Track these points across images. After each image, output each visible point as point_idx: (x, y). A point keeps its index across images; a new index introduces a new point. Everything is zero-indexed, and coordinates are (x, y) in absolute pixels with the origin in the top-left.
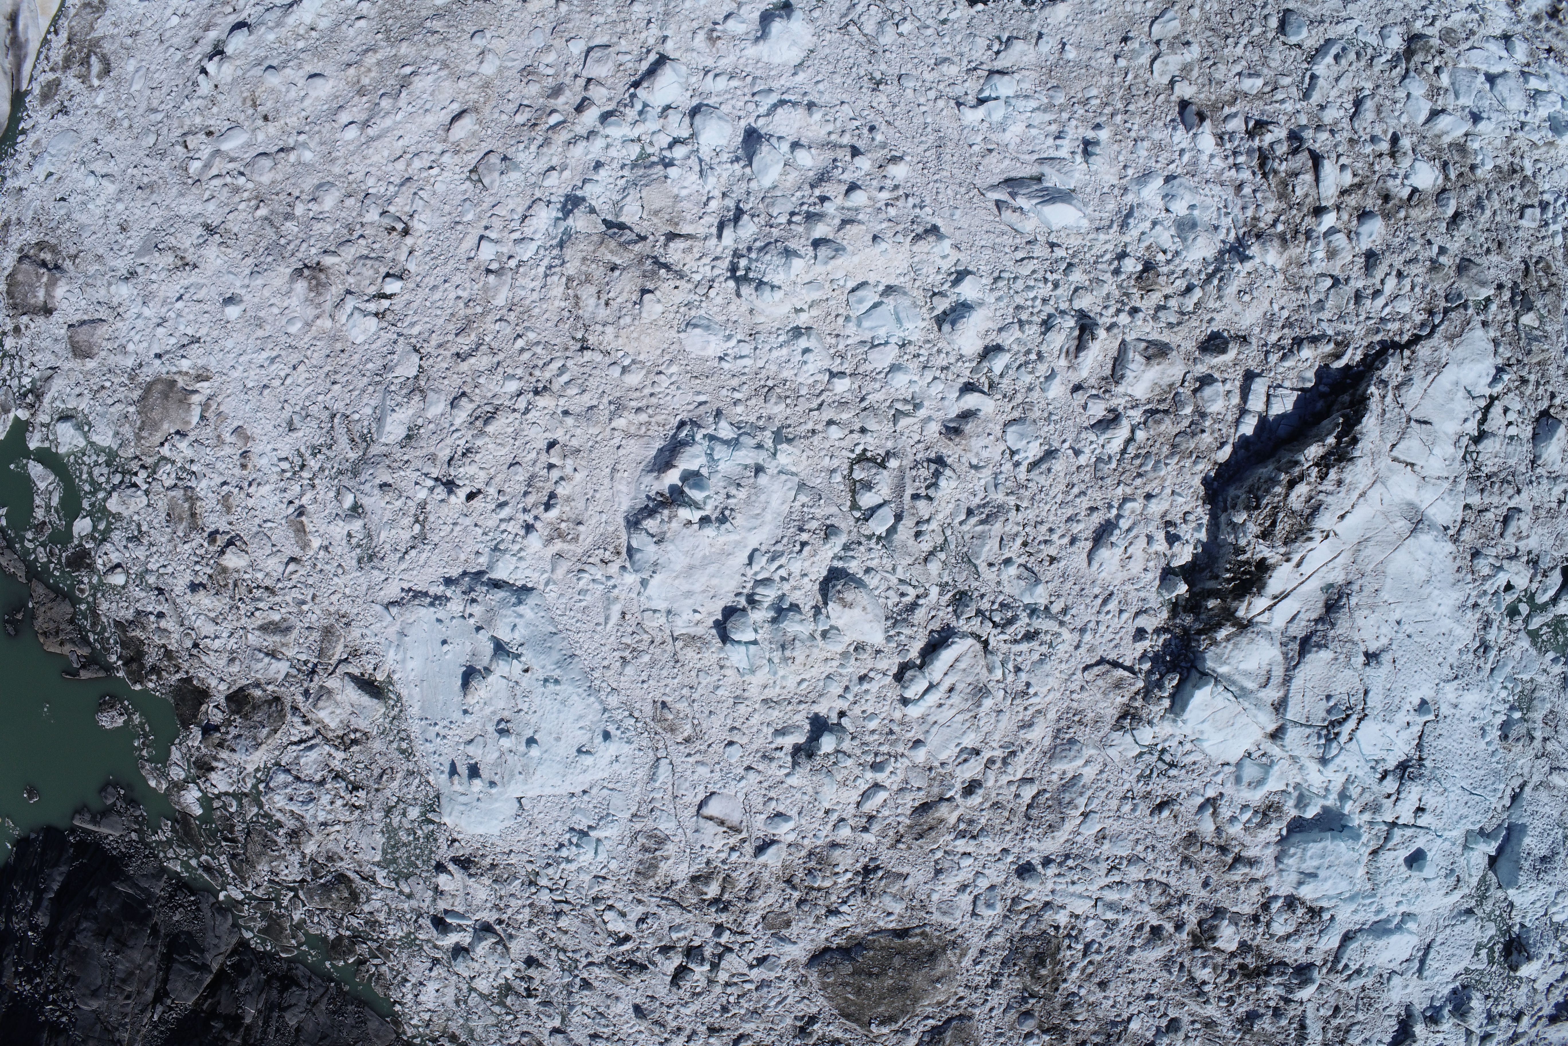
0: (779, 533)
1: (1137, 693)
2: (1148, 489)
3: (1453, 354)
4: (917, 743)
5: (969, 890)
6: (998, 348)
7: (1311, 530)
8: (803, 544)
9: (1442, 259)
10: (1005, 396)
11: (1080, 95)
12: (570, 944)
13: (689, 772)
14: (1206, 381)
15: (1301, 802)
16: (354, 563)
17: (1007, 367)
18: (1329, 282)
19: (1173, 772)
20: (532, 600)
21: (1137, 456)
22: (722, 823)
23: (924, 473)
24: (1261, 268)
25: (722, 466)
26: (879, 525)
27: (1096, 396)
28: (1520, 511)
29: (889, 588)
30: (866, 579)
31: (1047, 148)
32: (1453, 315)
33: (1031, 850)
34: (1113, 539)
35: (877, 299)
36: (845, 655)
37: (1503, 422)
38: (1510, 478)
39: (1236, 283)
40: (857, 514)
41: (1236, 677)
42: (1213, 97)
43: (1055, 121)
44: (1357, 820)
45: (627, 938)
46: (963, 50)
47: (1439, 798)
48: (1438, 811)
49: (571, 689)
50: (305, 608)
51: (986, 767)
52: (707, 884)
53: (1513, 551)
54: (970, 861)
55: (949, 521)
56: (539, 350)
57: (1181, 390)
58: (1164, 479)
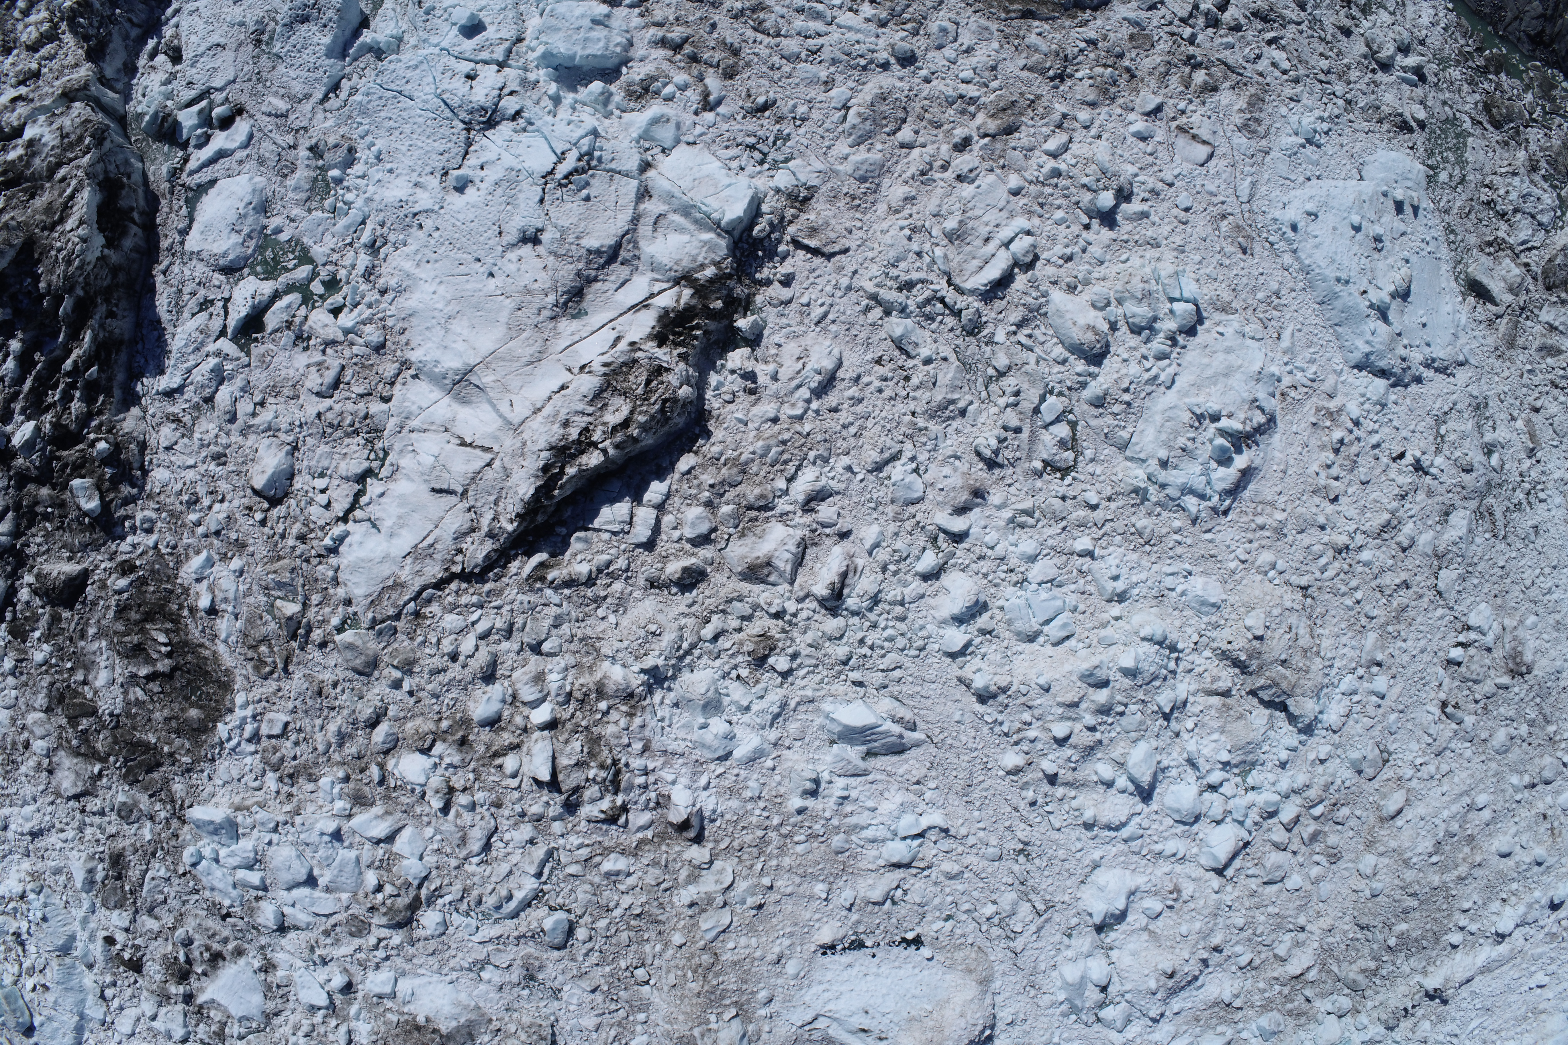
0: (1147, 403)
1: (790, 222)
2: (777, 428)
3: (395, 568)
4: (1016, 193)
5: (964, 47)
6: (926, 577)
7: (605, 374)
8: (1127, 390)
9: (398, 674)
10: (923, 528)
11: (816, 844)
12: (1316, 43)
13: (1223, 187)
14: (703, 540)
15: (606, 98)
16: (1491, 404)
17: (918, 558)
18: (546, 647)
19: (752, 140)
20: (1357, 356)
21: (786, 462)
22: (1194, 137)
23: (1008, 454)
24: (630, 661)
25: (1198, 469)
26: (1053, 405)
27: (824, 525)
28: (318, 394)
29: (1043, 343)
30: (1067, 354)
31: (857, 788)
32: (391, 612)
33: (901, 79)
34: (818, 378)
35: (1046, 629)
36: (1087, 283)
37: (332, 493)
38: (329, 430)
39: (664, 644)
40: (1071, 417)
41: (692, 227)
42: (664, 848)
43: (846, 816)
44: (541, 74)
45: (1270, 42)
46: (933, 889)
47: (450, 87)
48: (450, 73)
49: (1327, 272)
50: (1529, 367)
51: (949, 163)
52: (1206, 83)
53: (329, 351)
54: (961, 75)
55: (984, 406)
56: (1344, 589)
57: (732, 530)
58: (758, 438)
